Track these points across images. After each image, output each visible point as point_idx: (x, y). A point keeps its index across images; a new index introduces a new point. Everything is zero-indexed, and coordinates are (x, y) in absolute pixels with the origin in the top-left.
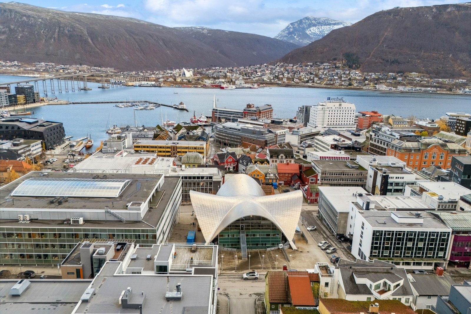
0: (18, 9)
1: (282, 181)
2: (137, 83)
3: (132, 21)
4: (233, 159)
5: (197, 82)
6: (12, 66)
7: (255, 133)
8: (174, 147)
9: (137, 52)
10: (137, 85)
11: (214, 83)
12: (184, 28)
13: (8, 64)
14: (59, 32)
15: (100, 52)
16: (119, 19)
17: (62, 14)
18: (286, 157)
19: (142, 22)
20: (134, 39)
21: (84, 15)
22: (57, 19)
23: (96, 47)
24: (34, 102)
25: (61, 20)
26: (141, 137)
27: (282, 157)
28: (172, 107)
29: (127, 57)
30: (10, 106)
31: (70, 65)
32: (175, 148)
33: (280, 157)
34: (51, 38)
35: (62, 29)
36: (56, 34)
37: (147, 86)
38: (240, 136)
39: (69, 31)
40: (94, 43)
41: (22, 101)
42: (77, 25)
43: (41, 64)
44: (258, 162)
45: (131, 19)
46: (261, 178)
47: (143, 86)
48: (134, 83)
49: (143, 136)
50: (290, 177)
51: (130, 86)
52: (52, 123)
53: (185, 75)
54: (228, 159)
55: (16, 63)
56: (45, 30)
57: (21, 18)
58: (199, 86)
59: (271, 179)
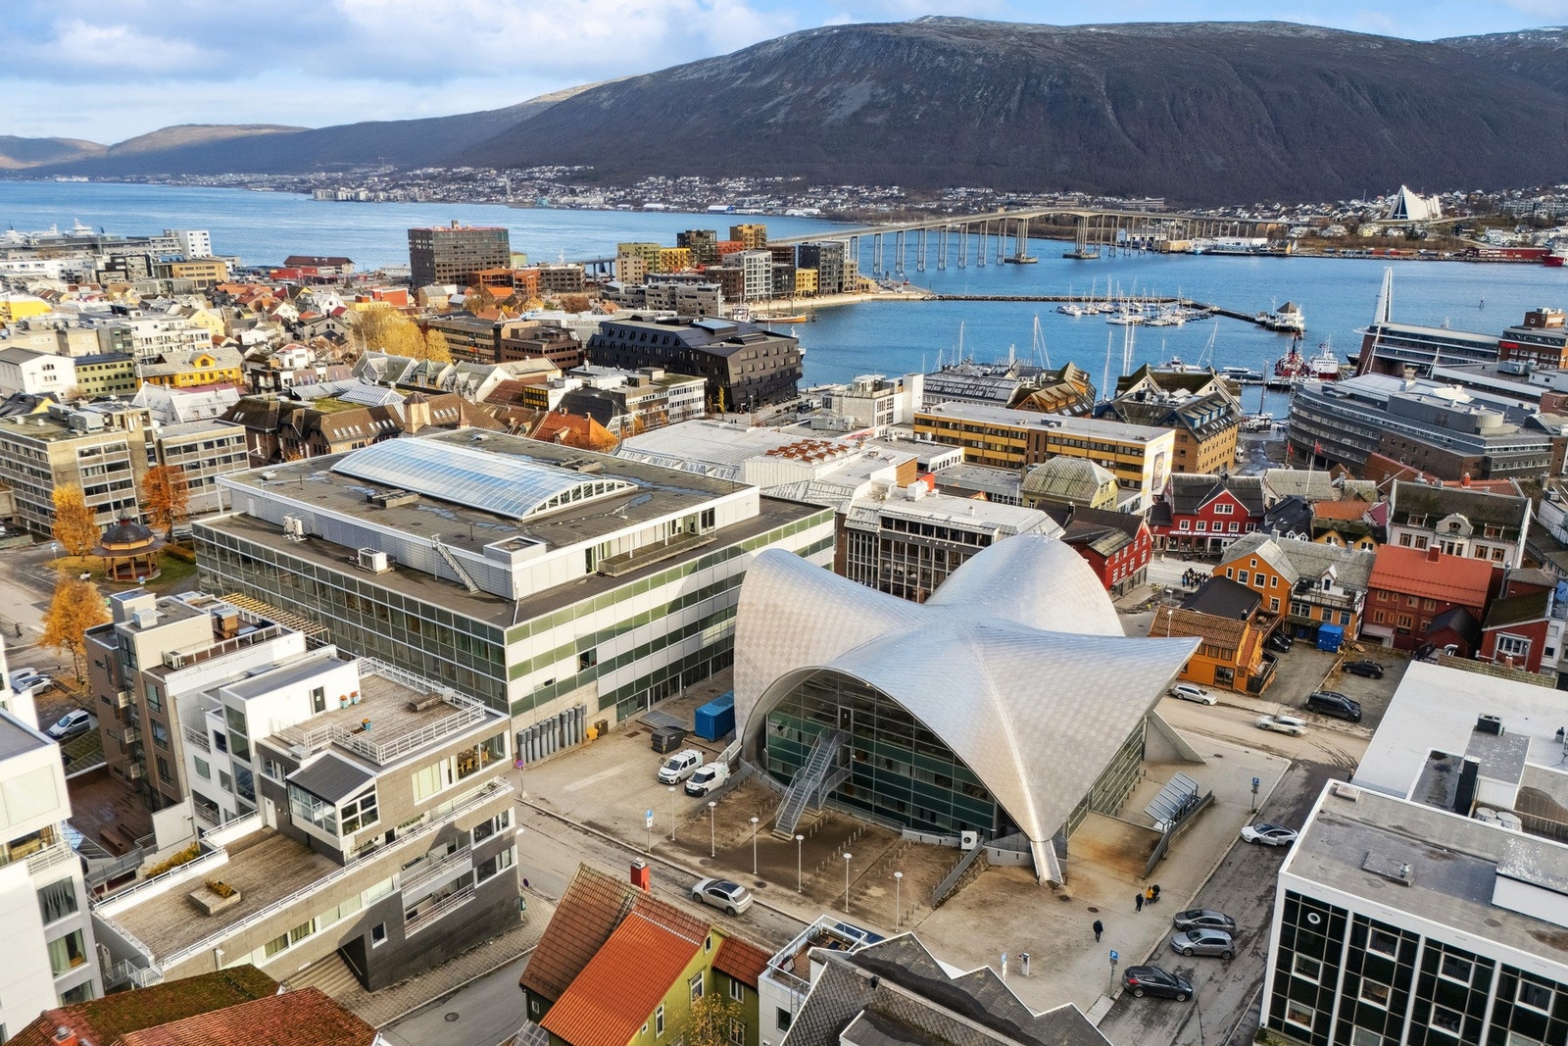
0: (931, 36)
1: (1387, 625)
2: (1201, 244)
3: (1272, 32)
4: (1237, 506)
5: (1445, 240)
6: (881, 200)
7: (1444, 424)
8: (1038, 436)
9: (1260, 141)
10: (1200, 249)
11: (1523, 244)
12: (1480, 37)
13: (875, 195)
14: (1023, 91)
15: (1132, 146)
16: (1226, 29)
17: (1046, 36)
18: (1478, 532)
19: (1308, 33)
20: (1261, 94)
21: (1112, 32)
22: (1026, 54)
23: (1124, 131)
24: (840, 289)
25: (1039, 53)
26: (970, 396)
27: (1455, 526)
28: (1252, 320)
29: (1219, 160)
30: (776, 297)
31: (1035, 193)
32: (1042, 439)
33: (1443, 525)
34: (999, 112)
35: (1034, 81)
36: (1016, 98)
37: (1234, 255)
38: (1375, 431)
39: (1052, 86)
40: (1118, 118)
41: (810, 287)
42: (1081, 65)
43: (957, 193)
44: (1333, 535)
45: (1273, 24)
46: (1273, 592)
47: (1217, 254)
48: (1189, 244)
49: (981, 394)
50: (1427, 615)
51: (1173, 252)
52: (769, 337)
53: (1404, 211)
54: (1213, 504)
55: (895, 190)
56: (986, 88)
57: (932, 61)
58: (1447, 255)
59: (1320, 605)
